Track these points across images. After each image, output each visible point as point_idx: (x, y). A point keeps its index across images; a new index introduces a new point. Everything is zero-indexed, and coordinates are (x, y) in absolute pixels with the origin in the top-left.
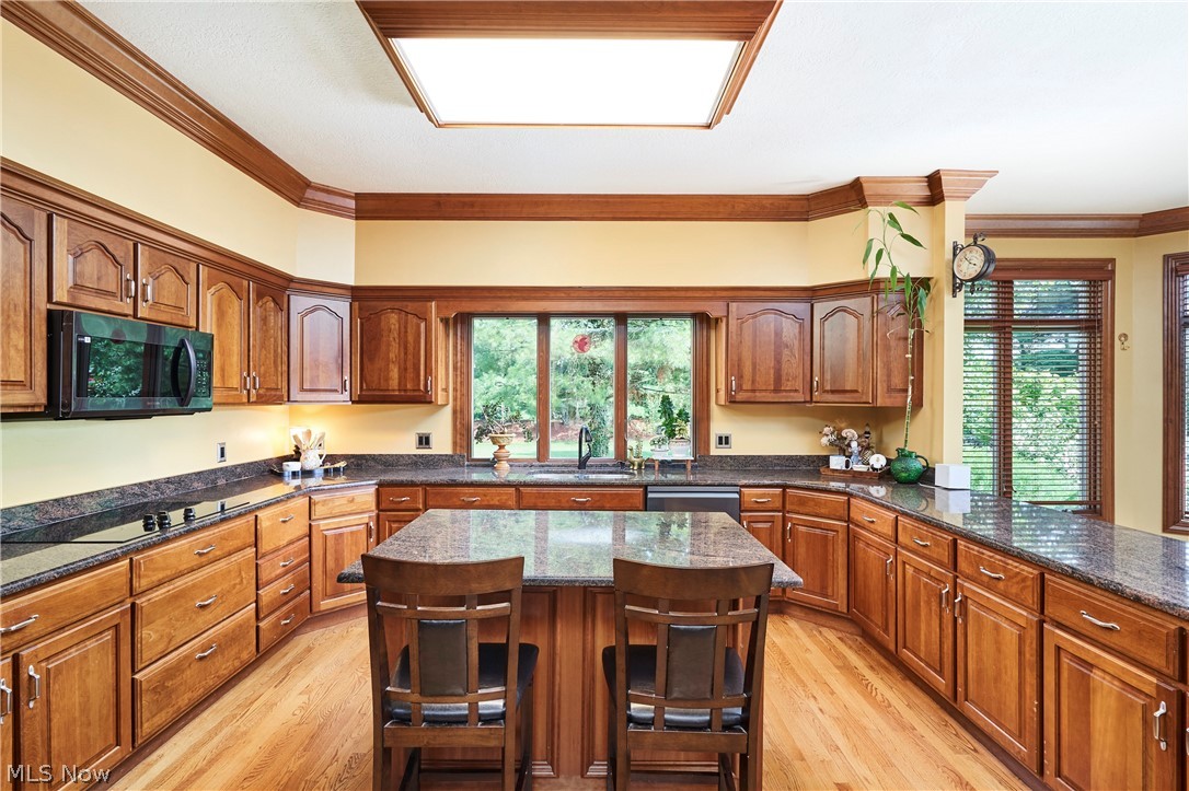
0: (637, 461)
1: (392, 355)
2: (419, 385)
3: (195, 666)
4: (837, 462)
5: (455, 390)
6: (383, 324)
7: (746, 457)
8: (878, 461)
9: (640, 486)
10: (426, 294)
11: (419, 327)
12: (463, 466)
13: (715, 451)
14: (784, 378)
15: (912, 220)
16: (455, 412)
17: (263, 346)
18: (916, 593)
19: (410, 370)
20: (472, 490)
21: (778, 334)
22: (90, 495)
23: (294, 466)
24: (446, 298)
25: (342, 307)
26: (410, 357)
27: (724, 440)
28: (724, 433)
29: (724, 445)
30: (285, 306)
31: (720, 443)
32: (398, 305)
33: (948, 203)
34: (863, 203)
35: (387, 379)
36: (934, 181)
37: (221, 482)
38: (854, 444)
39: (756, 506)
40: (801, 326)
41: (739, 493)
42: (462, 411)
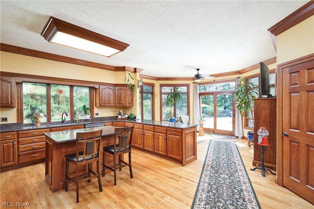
0: (78, 120)
2: (9, 102)
4: (120, 117)
5: (18, 103)
7: (102, 117)
8: (126, 116)
9: (83, 125)
10: (11, 75)
13: (95, 116)
14: (110, 101)
15: (132, 75)
16: (18, 110)
18: (137, 135)
21: (109, 93)
27: (97, 114)
28: (97, 113)
31: (96, 115)
33: (137, 73)
34: (125, 70)
36: (135, 69)
38: (122, 113)
40: (113, 91)
41: (104, 124)
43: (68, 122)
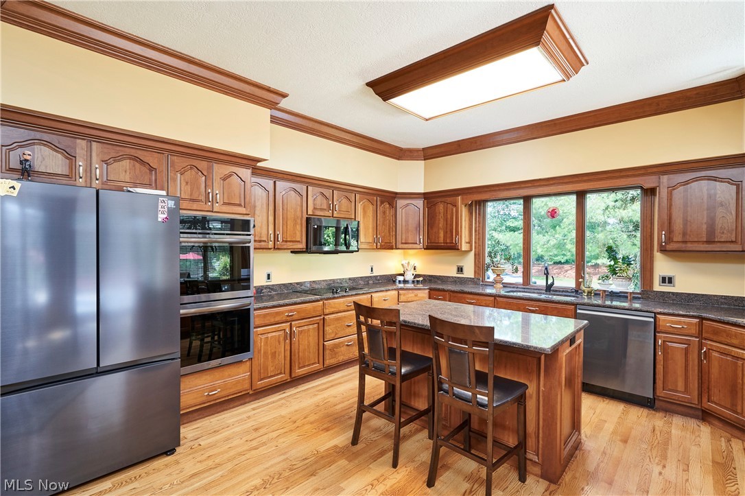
0: (586, 290)
1: (441, 225)
2: (452, 240)
3: (345, 347)
5: (475, 243)
6: (437, 210)
7: (689, 295)
9: (573, 304)
10: (456, 193)
11: (452, 209)
12: (479, 284)
13: (658, 287)
14: (717, 231)
16: (475, 255)
17: (383, 224)
19: (449, 232)
20: (471, 296)
22: (324, 281)
23: (401, 278)
24: (466, 194)
25: (420, 203)
26: (449, 226)
27: (668, 280)
28: (667, 274)
29: (667, 284)
30: (394, 205)
31: (664, 282)
32: (443, 199)
35: (438, 238)
37: (371, 282)
39: (671, 330)
40: (740, 187)
41: (655, 318)
42: (479, 255)
43: (564, 292)
